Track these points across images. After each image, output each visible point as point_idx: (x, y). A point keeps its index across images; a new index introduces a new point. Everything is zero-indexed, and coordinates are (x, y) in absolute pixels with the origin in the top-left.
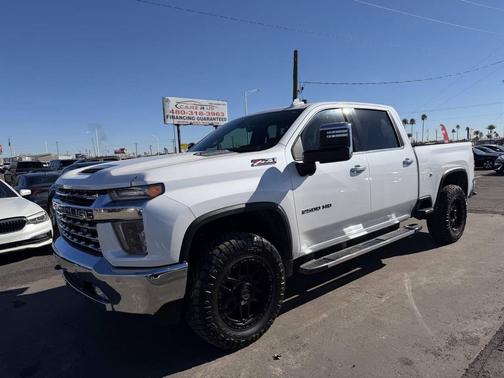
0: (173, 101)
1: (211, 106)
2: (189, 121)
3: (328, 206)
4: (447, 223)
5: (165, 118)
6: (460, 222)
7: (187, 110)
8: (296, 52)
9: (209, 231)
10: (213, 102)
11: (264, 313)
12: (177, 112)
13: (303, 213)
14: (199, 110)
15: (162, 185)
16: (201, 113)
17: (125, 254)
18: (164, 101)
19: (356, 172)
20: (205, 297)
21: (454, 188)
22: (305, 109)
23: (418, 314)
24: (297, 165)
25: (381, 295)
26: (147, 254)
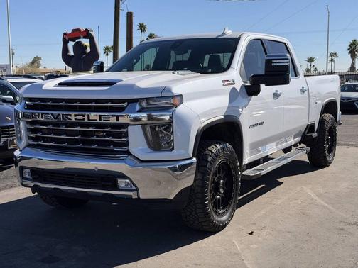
3: (262, 123)
4: (324, 148)
6: (332, 149)
11: (230, 205)
15: (181, 96)
17: (150, 151)
19: (276, 96)
20: (205, 186)
21: (329, 116)
22: (239, 38)
23: (331, 208)
24: (246, 86)
25: (296, 200)
26: (173, 149)
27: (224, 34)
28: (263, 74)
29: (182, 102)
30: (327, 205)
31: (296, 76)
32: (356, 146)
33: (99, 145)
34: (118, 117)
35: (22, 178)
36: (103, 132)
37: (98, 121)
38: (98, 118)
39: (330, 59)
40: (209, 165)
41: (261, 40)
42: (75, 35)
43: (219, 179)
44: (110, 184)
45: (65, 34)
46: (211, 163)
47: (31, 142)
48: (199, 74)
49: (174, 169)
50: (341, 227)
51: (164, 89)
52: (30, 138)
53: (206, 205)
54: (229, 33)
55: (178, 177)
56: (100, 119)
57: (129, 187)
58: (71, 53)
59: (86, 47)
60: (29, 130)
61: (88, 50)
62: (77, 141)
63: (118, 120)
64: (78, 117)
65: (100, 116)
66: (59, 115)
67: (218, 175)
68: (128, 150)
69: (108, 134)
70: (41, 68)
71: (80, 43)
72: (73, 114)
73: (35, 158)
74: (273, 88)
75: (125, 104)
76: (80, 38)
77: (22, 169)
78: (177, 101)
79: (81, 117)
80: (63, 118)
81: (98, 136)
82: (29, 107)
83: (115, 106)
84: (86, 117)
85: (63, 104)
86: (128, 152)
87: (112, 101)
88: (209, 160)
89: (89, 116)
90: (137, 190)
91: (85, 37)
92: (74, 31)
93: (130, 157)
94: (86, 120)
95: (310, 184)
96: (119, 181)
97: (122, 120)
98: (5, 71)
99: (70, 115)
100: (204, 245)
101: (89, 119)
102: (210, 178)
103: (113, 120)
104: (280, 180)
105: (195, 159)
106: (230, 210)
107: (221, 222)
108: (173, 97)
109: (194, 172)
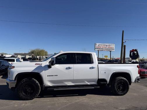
0: (98, 44)
1: (109, 45)
2: (102, 50)
3: (56, 75)
5: (95, 48)
7: (101, 47)
8: (123, 31)
9: (21, 76)
10: (110, 44)
12: (99, 47)
13: (48, 76)
14: (105, 47)
15: (14, 66)
16: (106, 47)
18: (95, 44)
19: (68, 68)
31: (91, 63)
105: (16, 81)
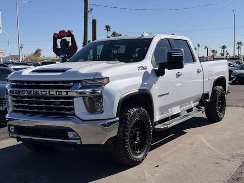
3: (167, 94)
4: (216, 109)
6: (222, 110)
11: (144, 148)
15: (108, 78)
17: (88, 113)
19: (178, 75)
20: (125, 136)
21: (220, 88)
22: (152, 39)
23: (214, 149)
24: (155, 70)
25: (192, 144)
26: (103, 112)
27: (143, 36)
28: (166, 61)
29: (108, 82)
30: (212, 147)
31: (194, 62)
32: (243, 107)
33: (56, 110)
34: (67, 92)
35: (10, 132)
36: (59, 102)
37: (55, 95)
38: (55, 93)
39: (237, 46)
40: (128, 122)
41: (168, 39)
42: (62, 34)
43: (137, 131)
44: (63, 135)
45: (55, 34)
46: (129, 121)
47: (15, 109)
48: (124, 63)
49: (104, 125)
50: (218, 162)
51: (97, 74)
52: (14, 106)
53: (126, 148)
54: (146, 36)
55: (107, 130)
56: (56, 94)
57: (75, 137)
58: (59, 47)
59: (68, 43)
60: (14, 101)
61: (70, 44)
62: (43, 108)
63: (67, 94)
64: (43, 93)
65: (56, 92)
66: (31, 91)
67: (135, 128)
68: (74, 113)
69: (62, 103)
70: (41, 56)
71: (65, 40)
72: (40, 90)
73: (21, 120)
74: (175, 71)
75: (72, 84)
76: (65, 37)
77: (10, 126)
78: (105, 81)
79: (45, 93)
80: (34, 93)
81: (55, 105)
82: (13, 87)
83: (66, 85)
84: (48, 92)
85: (34, 84)
86: (74, 115)
87: (64, 82)
88: (128, 119)
89: (49, 92)
90: (80, 139)
91: (68, 36)
92: (60, 32)
93: (75, 118)
94: (48, 95)
95: (204, 133)
96: (69, 133)
97: (70, 94)
98: (17, 59)
99: (38, 91)
100: (125, 174)
101: (49, 94)
102: (129, 130)
103: (64, 94)
104: (185, 131)
105: (118, 118)
106: (145, 151)
107: (138, 159)
108: (103, 79)
109: (118, 127)
